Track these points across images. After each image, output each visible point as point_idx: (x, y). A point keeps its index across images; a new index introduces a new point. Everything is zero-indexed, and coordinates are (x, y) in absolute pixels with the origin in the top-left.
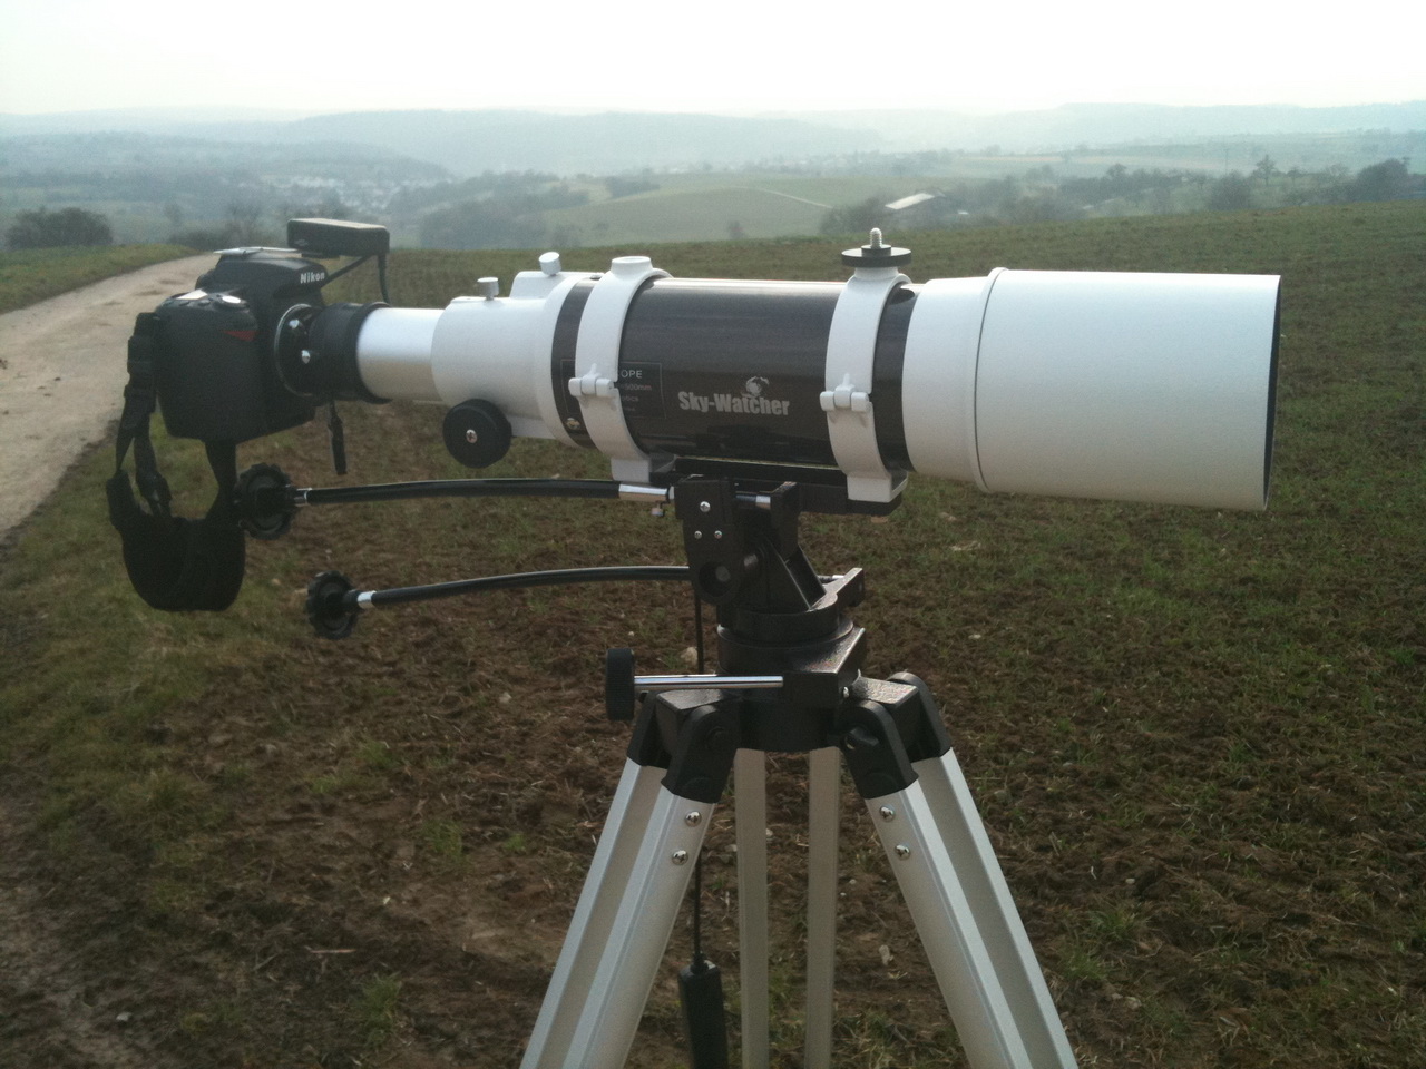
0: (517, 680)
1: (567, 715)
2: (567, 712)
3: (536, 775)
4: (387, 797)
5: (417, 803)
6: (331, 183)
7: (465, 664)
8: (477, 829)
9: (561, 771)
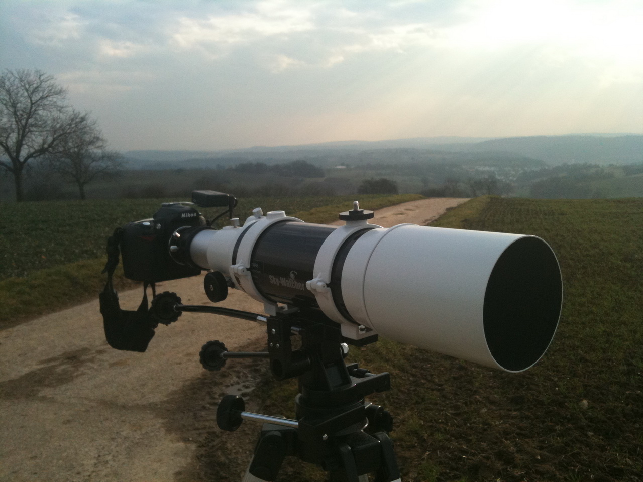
0: (493, 403)
1: (509, 424)
2: (510, 423)
3: (483, 451)
4: (414, 447)
5: (426, 452)
6: (493, 169)
7: (472, 391)
8: (448, 471)
9: (497, 451)
